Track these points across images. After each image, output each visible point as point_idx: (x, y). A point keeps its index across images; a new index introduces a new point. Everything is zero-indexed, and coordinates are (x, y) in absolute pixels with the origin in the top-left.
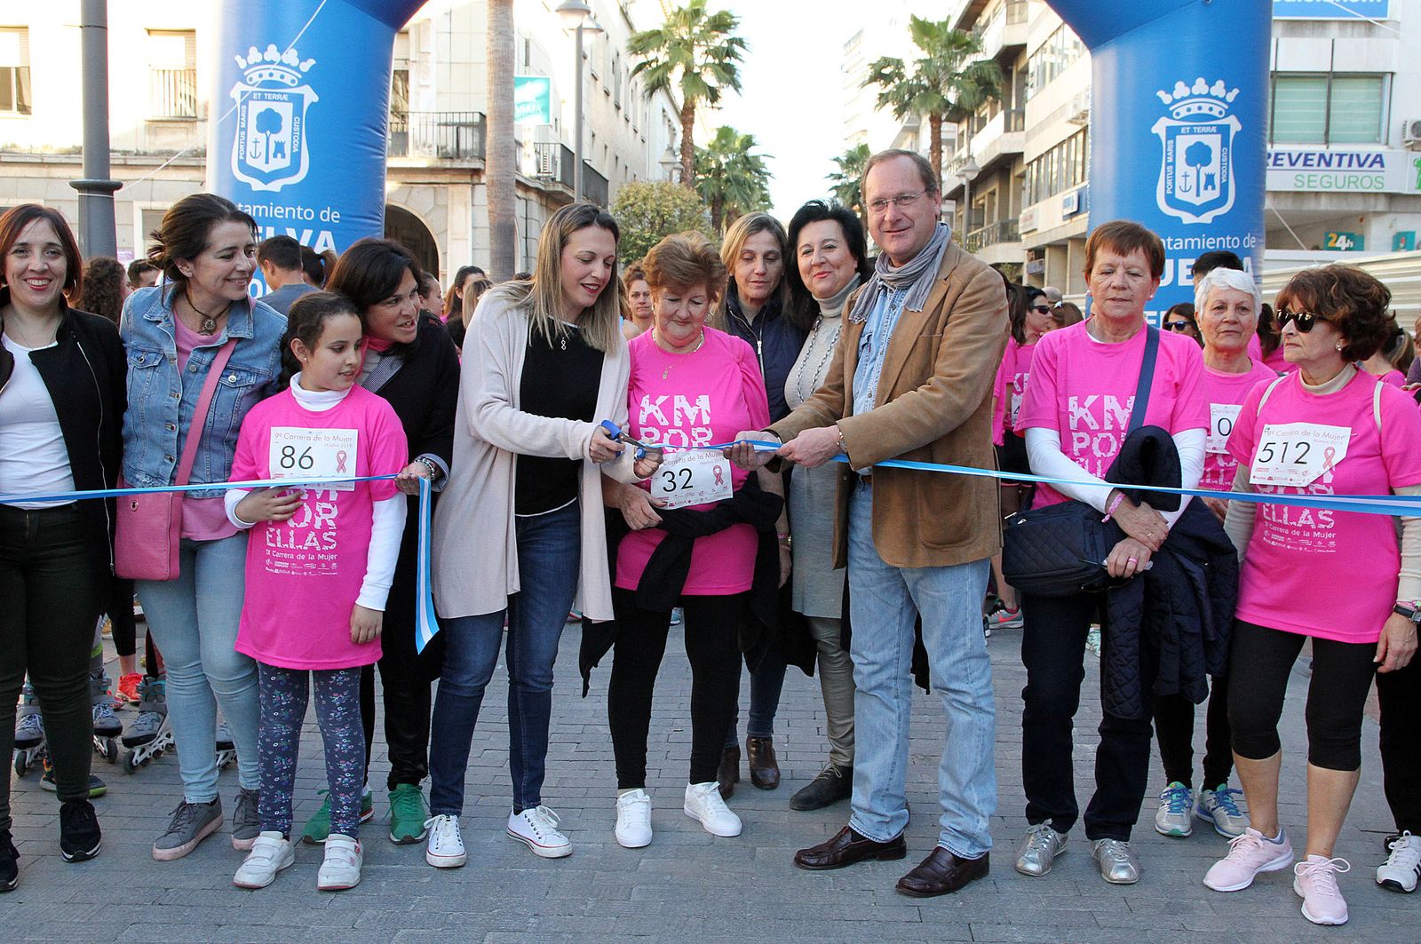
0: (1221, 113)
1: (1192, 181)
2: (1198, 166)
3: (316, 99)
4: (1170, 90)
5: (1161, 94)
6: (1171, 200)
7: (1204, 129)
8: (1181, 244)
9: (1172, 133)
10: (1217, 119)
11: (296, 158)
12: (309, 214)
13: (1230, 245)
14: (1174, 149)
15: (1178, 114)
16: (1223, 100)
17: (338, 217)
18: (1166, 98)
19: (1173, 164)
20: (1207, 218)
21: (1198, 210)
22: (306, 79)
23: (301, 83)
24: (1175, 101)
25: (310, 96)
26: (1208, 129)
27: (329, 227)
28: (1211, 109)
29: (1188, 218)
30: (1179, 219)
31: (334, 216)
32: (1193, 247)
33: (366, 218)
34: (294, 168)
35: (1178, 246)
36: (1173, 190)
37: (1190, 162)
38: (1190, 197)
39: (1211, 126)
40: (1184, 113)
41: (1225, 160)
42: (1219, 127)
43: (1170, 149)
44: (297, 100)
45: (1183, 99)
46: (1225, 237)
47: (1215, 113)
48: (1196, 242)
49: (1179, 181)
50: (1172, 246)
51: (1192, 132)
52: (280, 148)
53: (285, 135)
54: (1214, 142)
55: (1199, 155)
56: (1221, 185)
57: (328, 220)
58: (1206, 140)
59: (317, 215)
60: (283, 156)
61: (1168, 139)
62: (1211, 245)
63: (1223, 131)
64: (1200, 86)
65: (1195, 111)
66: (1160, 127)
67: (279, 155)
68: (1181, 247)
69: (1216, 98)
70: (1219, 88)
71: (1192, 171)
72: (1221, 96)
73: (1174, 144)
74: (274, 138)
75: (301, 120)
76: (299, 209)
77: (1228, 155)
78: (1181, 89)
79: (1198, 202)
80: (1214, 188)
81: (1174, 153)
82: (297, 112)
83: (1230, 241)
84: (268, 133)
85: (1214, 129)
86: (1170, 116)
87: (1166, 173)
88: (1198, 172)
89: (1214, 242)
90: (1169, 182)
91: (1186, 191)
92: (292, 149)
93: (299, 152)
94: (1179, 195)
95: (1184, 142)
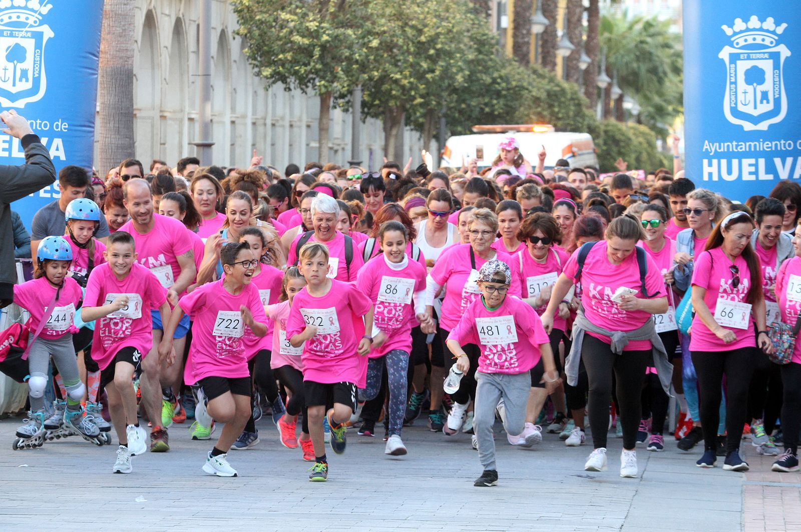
0: (772, 43)
1: (750, 96)
2: (755, 84)
3: (52, 35)
4: (731, 25)
5: (724, 27)
6: (735, 112)
7: (758, 56)
8: (743, 146)
9: (734, 58)
10: (768, 47)
11: (37, 81)
12: (45, 126)
13: (785, 147)
14: (736, 71)
15: (737, 44)
16: (774, 32)
17: (67, 127)
18: (728, 31)
19: (735, 83)
20: (763, 126)
21: (755, 120)
22: (45, 19)
23: (41, 23)
24: (735, 34)
25: (48, 33)
26: (761, 56)
27: (60, 135)
28: (763, 40)
29: (748, 126)
30: (741, 127)
31: (62, 126)
32: (753, 150)
33: (85, 126)
34: (35, 90)
35: (741, 148)
36: (736, 104)
37: (749, 81)
38: (749, 110)
39: (764, 53)
40: (742, 43)
41: (777, 79)
42: (770, 53)
43: (732, 71)
44: (38, 36)
45: (741, 32)
46: (780, 141)
47: (767, 42)
48: (755, 145)
49: (741, 97)
50: (736, 149)
51: (749, 58)
52: (24, 73)
53: (28, 64)
54: (767, 66)
55: (755, 76)
56: (775, 99)
57: (59, 129)
58: (761, 64)
59: (52, 126)
60: (27, 80)
61: (731, 63)
62: (767, 148)
63: (775, 56)
64: (754, 22)
65: (750, 41)
66: (725, 54)
67: (24, 80)
68: (744, 149)
69: (768, 31)
70: (769, 23)
71: (750, 89)
72: (772, 29)
73: (736, 68)
74: (20, 66)
75: (41, 53)
76: (38, 121)
77: (779, 76)
78: (739, 24)
79: (755, 113)
80: (768, 102)
81: (736, 75)
82: (38, 46)
83: (785, 144)
84: (15, 62)
85: (766, 56)
86: (731, 45)
87: (730, 90)
88: (755, 90)
89: (770, 145)
90: (733, 98)
91: (745, 105)
92: (34, 75)
93: (39, 77)
94: (741, 108)
95: (743, 66)
